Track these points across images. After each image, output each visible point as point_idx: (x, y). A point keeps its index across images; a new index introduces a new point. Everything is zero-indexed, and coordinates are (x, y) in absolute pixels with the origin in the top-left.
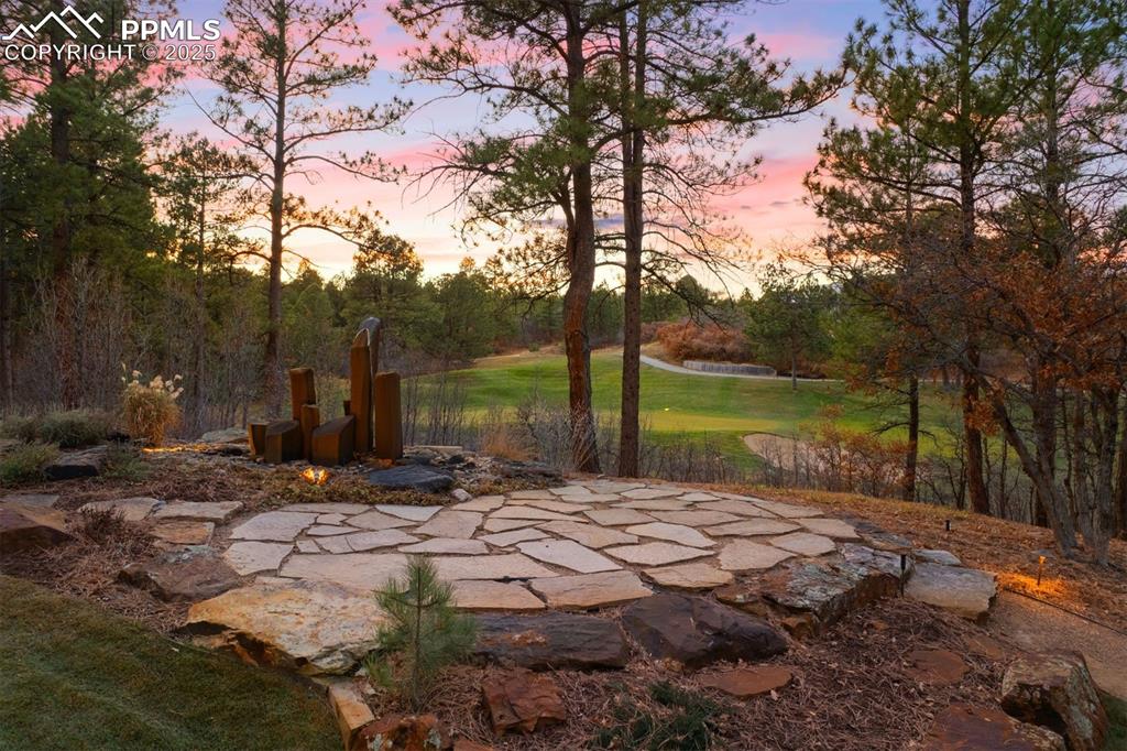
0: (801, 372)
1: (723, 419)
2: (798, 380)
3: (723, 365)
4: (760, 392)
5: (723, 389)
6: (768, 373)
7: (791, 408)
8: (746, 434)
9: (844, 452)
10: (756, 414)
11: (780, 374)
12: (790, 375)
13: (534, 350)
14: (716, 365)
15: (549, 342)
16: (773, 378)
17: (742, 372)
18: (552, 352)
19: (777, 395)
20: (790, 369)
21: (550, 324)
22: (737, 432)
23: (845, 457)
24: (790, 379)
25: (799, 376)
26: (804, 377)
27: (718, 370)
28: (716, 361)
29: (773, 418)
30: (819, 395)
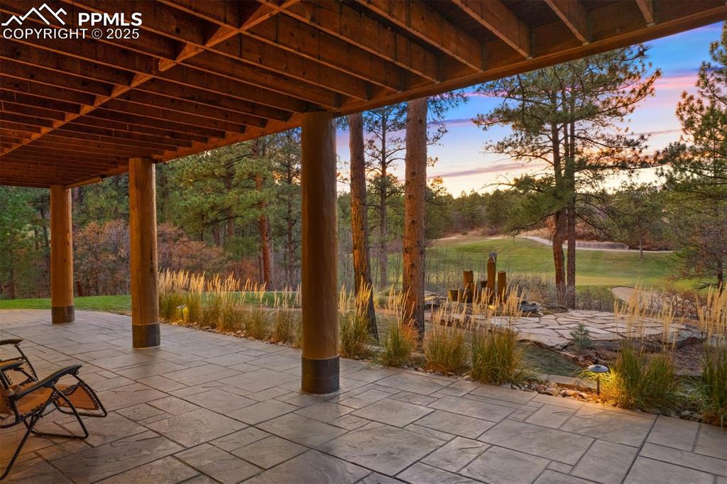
0: (646, 247)
1: (595, 278)
2: (644, 252)
3: (592, 243)
4: (618, 260)
5: (592, 258)
6: (622, 247)
7: (640, 270)
8: (613, 287)
9: (679, 299)
10: (616, 274)
11: (630, 248)
12: (639, 249)
13: (465, 234)
14: (587, 243)
15: (472, 228)
16: (626, 250)
17: (605, 247)
18: (476, 235)
19: (630, 262)
20: (638, 244)
21: (473, 217)
22: (607, 287)
23: (680, 302)
24: (639, 251)
25: (644, 249)
26: (648, 249)
27: (589, 246)
28: (587, 240)
29: (629, 277)
30: (660, 263)
